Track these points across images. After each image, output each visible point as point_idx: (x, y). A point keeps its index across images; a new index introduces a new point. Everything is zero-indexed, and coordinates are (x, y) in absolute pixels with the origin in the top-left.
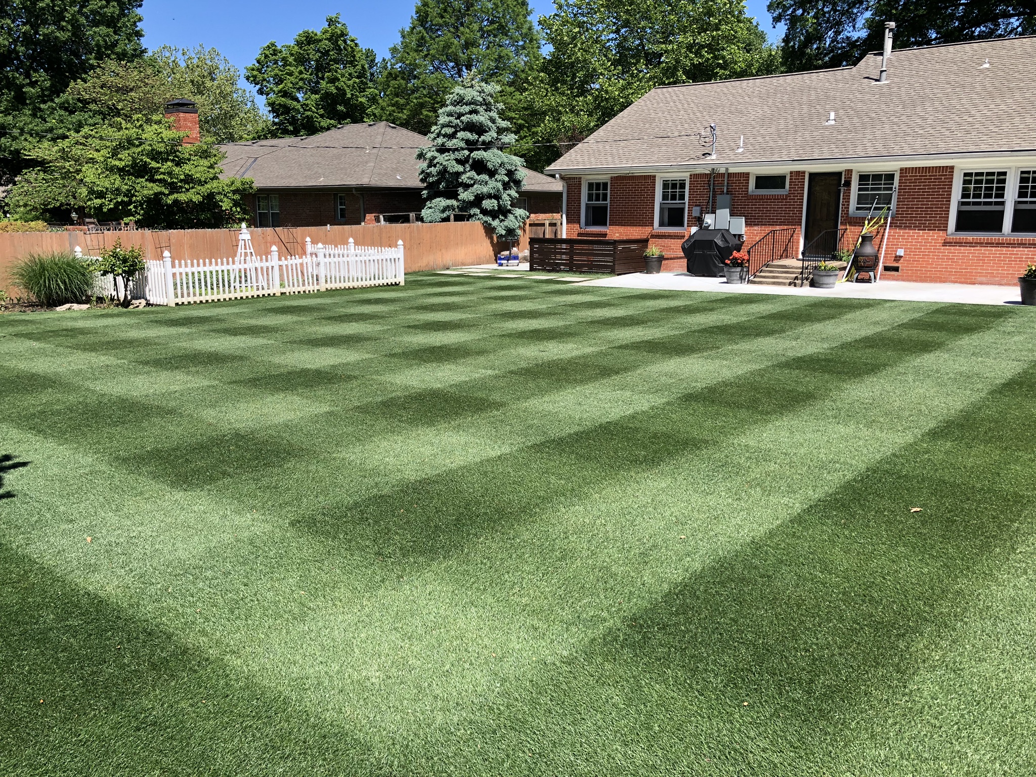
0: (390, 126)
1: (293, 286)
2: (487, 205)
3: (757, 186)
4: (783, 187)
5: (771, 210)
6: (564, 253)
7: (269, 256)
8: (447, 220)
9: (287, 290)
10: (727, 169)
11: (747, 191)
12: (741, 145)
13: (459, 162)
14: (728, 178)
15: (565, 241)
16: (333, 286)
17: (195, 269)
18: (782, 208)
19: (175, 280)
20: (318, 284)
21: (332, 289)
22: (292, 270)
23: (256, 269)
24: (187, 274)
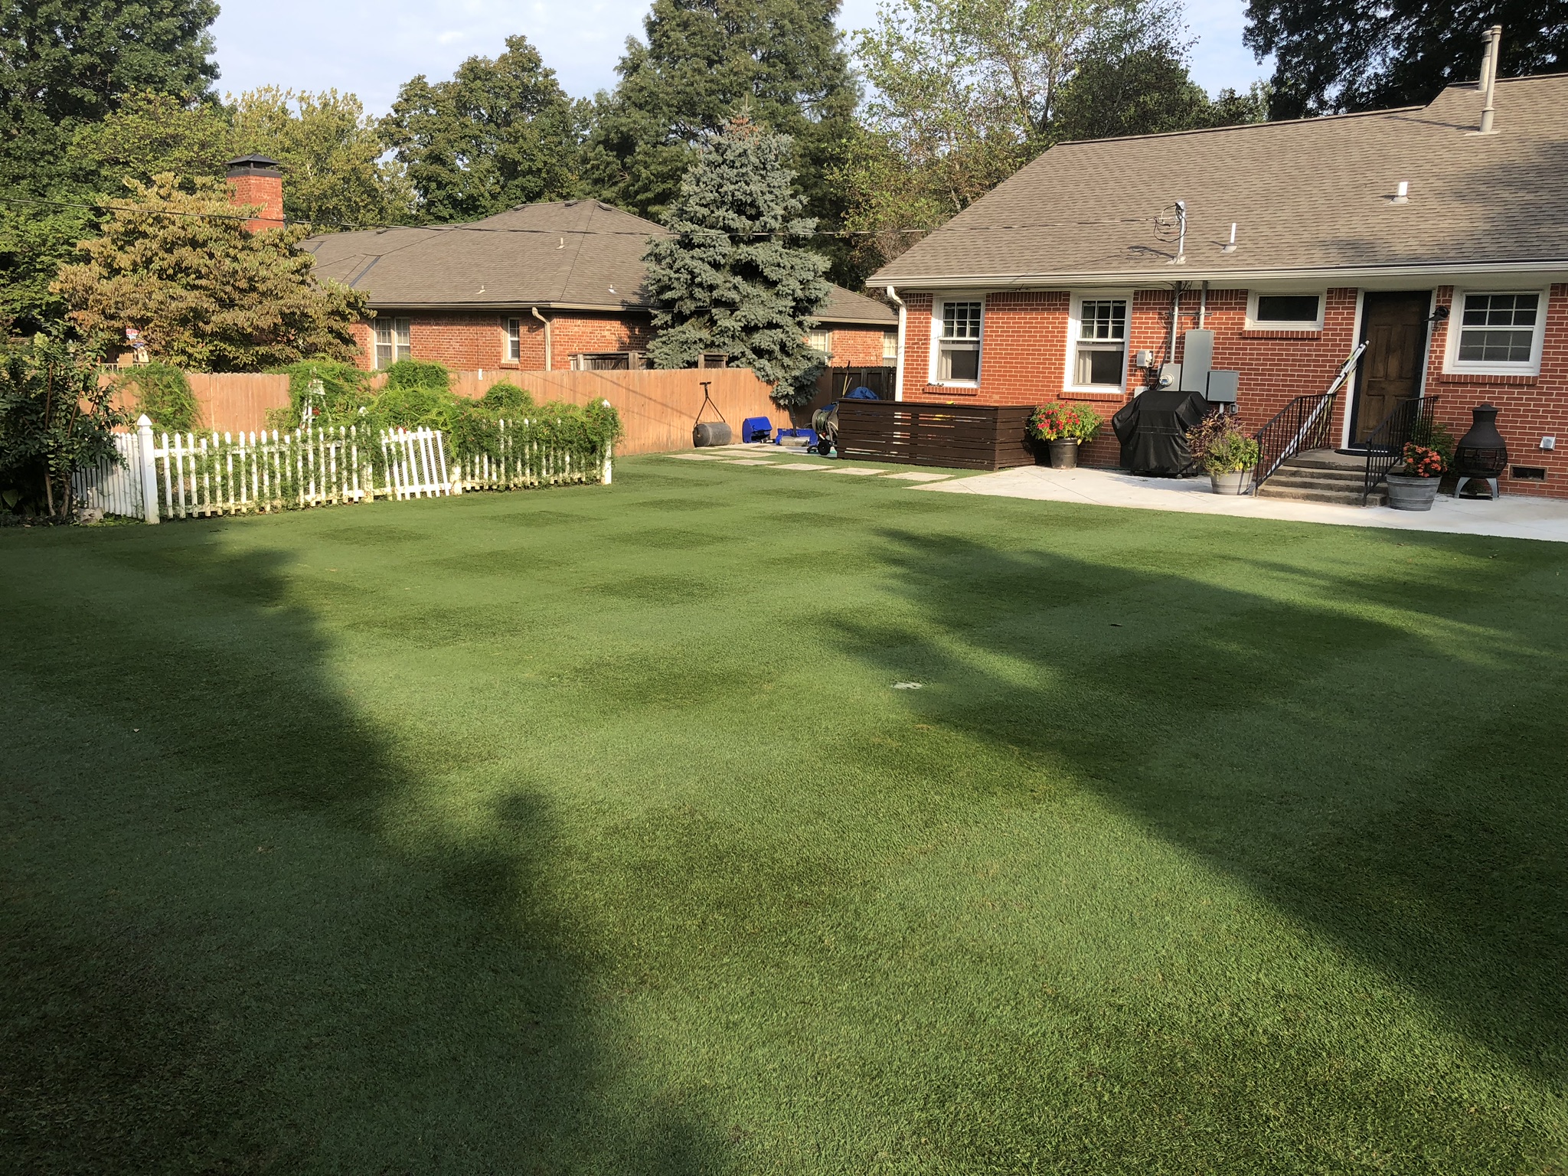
0: (600, 206)
1: (402, 483)
2: (762, 339)
3: (1263, 316)
4: (1312, 317)
5: (1288, 360)
6: (898, 428)
7: (353, 428)
8: (693, 364)
9: (388, 490)
10: (1206, 282)
11: (1243, 324)
12: (1232, 241)
13: (716, 266)
14: (1207, 299)
15: (902, 406)
16: (476, 483)
17: (203, 450)
18: (1311, 355)
19: (160, 472)
20: (449, 479)
21: (473, 489)
22: (399, 453)
23: (327, 451)
24: (185, 459)
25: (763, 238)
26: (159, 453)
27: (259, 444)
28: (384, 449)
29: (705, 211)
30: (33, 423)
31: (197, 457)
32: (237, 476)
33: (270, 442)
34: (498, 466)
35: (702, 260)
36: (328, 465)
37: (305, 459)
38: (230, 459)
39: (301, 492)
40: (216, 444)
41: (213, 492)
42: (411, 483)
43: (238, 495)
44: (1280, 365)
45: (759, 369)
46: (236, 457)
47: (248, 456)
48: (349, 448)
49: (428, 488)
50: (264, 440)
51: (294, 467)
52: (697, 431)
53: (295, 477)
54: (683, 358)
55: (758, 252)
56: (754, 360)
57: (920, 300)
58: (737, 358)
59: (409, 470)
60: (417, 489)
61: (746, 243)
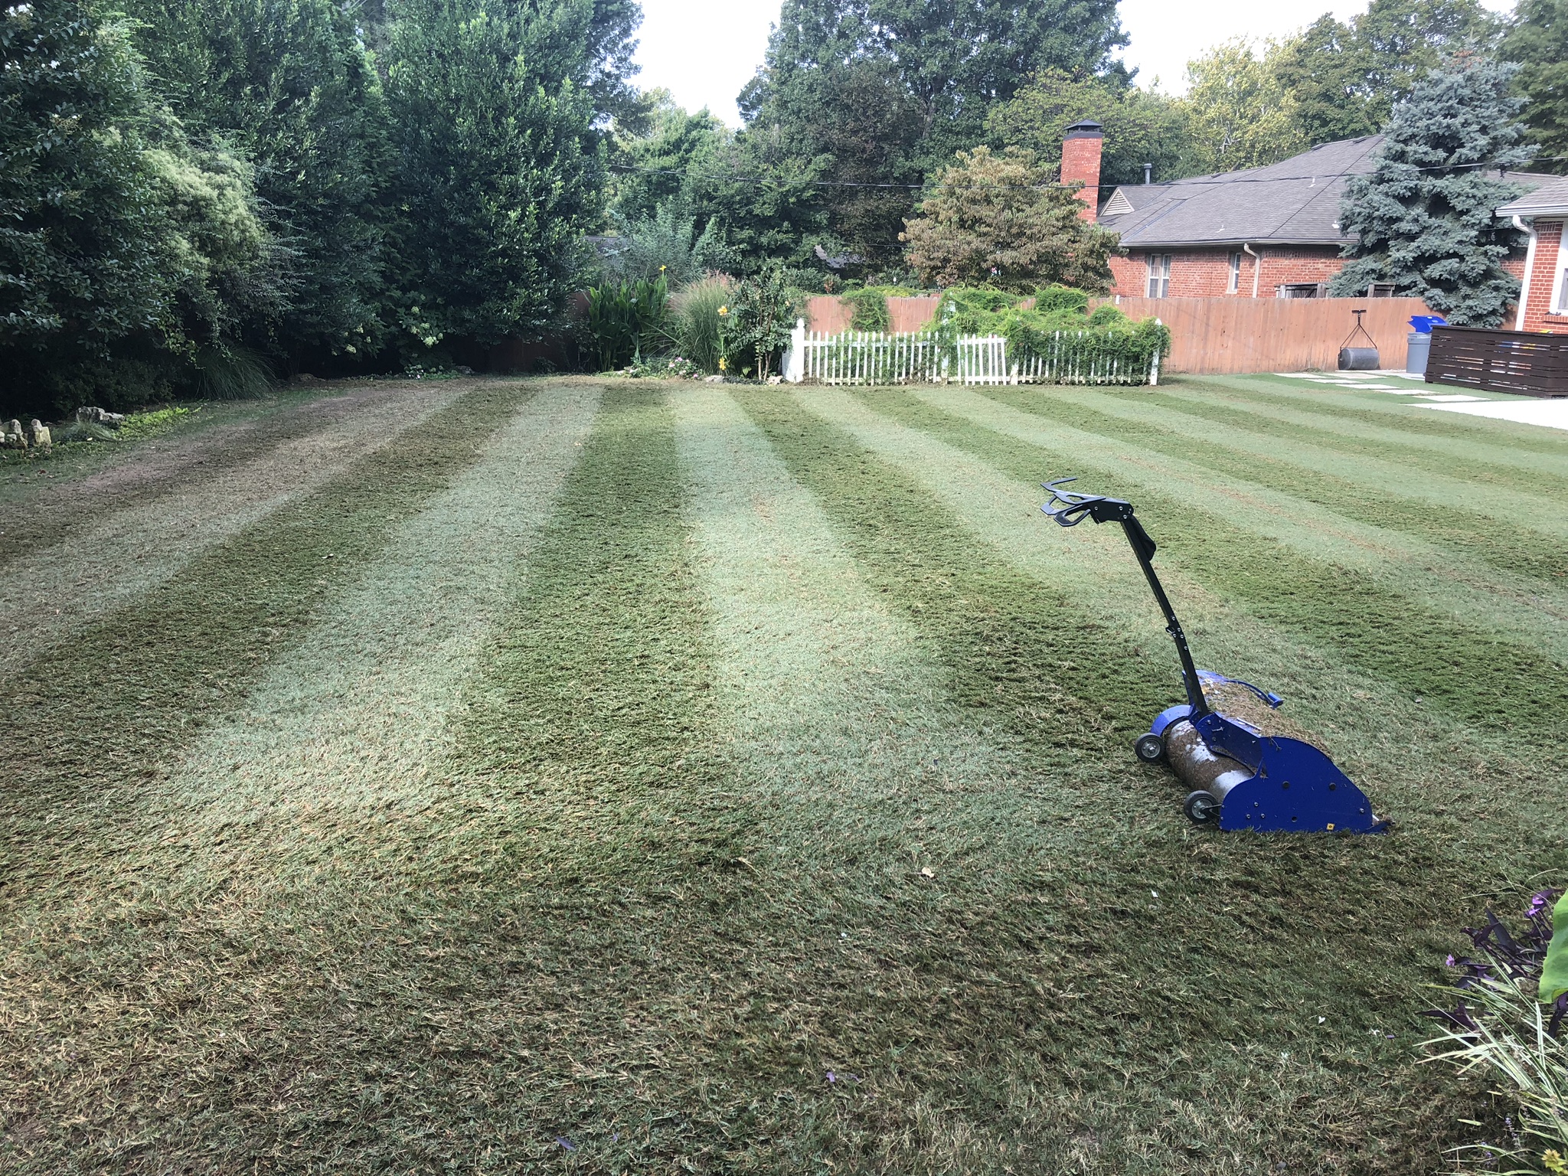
1: (970, 374)
2: (1435, 270)
7: (937, 334)
8: (1363, 294)
9: (958, 378)
13: (1402, 200)
15: (1519, 335)
16: (1030, 378)
17: (833, 343)
19: (806, 355)
20: (1008, 373)
21: (1027, 382)
22: (970, 352)
23: (916, 348)
24: (822, 348)
25: (1458, 171)
26: (810, 343)
27: (870, 341)
28: (959, 349)
29: (1399, 147)
30: (752, 323)
31: (829, 347)
32: (853, 360)
33: (878, 340)
34: (1051, 365)
35: (1387, 194)
36: (916, 355)
37: (901, 353)
39: (896, 373)
40: (843, 339)
41: (837, 371)
42: (977, 374)
43: (853, 374)
45: (1430, 298)
46: (854, 349)
47: (862, 348)
48: (933, 348)
49: (990, 378)
51: (893, 358)
52: (1340, 355)
53: (892, 365)
54: (1357, 287)
55: (1446, 184)
56: (1425, 290)
57: (1549, 228)
58: (1408, 288)
59: (977, 365)
60: (982, 379)
61: (1439, 174)
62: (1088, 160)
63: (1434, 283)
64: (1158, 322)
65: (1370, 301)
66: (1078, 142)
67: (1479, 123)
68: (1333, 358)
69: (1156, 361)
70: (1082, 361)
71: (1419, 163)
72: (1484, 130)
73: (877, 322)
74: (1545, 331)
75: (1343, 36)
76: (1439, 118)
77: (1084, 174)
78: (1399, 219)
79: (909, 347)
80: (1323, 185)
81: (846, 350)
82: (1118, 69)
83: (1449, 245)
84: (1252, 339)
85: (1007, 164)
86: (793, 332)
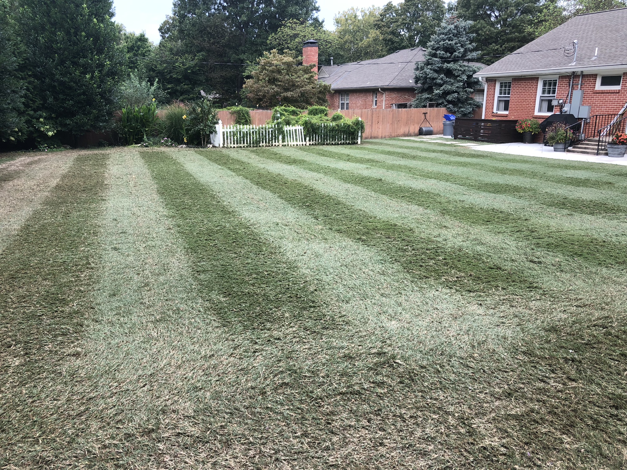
0: (422, 50)
1: (290, 142)
2: (450, 98)
3: (603, 84)
4: (618, 84)
5: (608, 101)
6: (482, 129)
7: (276, 125)
8: (425, 107)
9: (286, 143)
10: (582, 72)
11: (595, 87)
12: (596, 55)
13: (435, 71)
14: (582, 78)
15: (484, 121)
17: (235, 130)
18: (615, 99)
19: (224, 135)
20: (305, 141)
21: (313, 144)
22: (290, 133)
23: (269, 132)
24: (230, 132)
25: (455, 60)
26: (225, 130)
27: (250, 129)
28: (285, 131)
29: (434, 51)
30: (198, 122)
31: (233, 132)
32: (244, 137)
33: (253, 128)
34: (321, 137)
35: (431, 69)
36: (269, 135)
37: (262, 134)
38: (242, 133)
39: (261, 142)
40: (238, 128)
41: (237, 141)
42: (293, 141)
43: (244, 143)
44: (605, 103)
45: (449, 108)
47: (247, 132)
48: (275, 131)
49: (298, 143)
50: (251, 128)
51: (259, 136)
52: (420, 130)
53: (259, 138)
54: (422, 104)
55: (451, 65)
56: (447, 105)
57: (491, 81)
58: (441, 104)
59: (293, 138)
60: (295, 143)
61: (449, 62)
62: (313, 55)
63: (449, 102)
64: (360, 119)
65: (428, 110)
66: (309, 48)
67: (460, 43)
68: (417, 131)
69: (360, 134)
70: (333, 135)
71: (441, 58)
72: (462, 46)
73: (247, 121)
74: (494, 119)
75: (396, 11)
76: (447, 41)
77: (312, 61)
78: (436, 79)
79: (266, 131)
80: (404, 66)
81: (240, 132)
82: (316, 20)
83: (454, 88)
84: (388, 125)
85: (284, 57)
86: (217, 126)
